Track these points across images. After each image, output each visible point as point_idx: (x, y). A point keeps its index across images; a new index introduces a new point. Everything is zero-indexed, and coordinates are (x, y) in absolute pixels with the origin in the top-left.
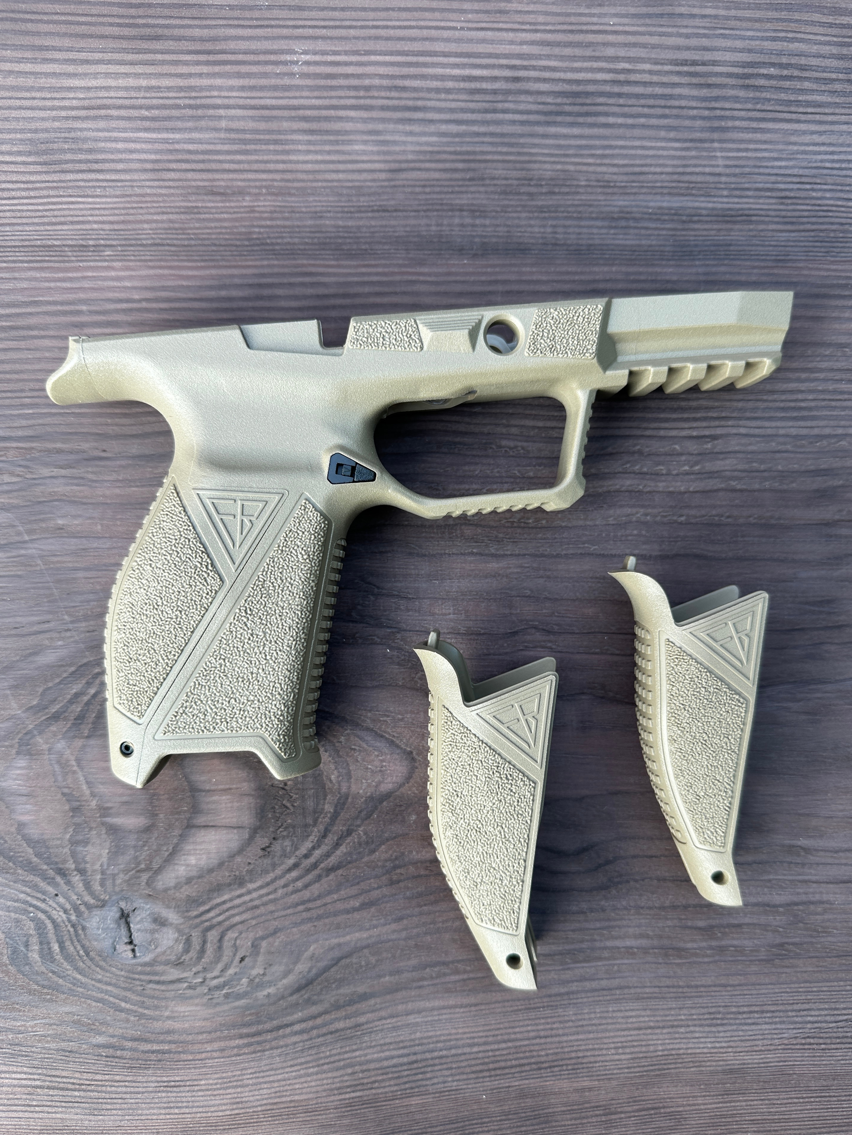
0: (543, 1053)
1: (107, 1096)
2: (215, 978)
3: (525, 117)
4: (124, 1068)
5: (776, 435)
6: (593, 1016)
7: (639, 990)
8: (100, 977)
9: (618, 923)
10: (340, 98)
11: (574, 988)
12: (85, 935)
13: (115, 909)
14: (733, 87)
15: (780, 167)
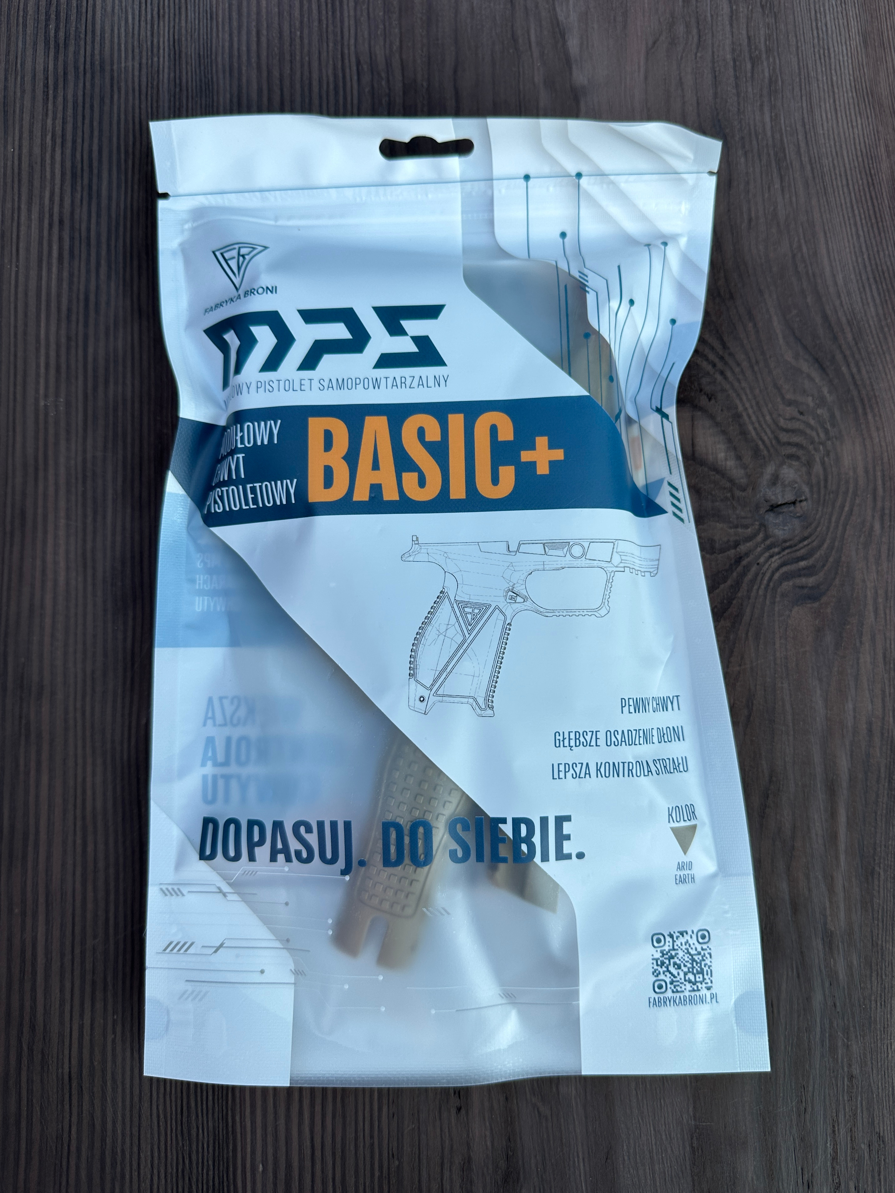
0: (860, 182)
2: (818, 434)
3: (94, 215)
5: (355, 16)
6: (828, 145)
7: (805, 111)
8: (824, 528)
9: (752, 127)
10: (77, 361)
11: (807, 159)
12: (790, 540)
13: (767, 517)
14: (66, 55)
15: (133, 18)
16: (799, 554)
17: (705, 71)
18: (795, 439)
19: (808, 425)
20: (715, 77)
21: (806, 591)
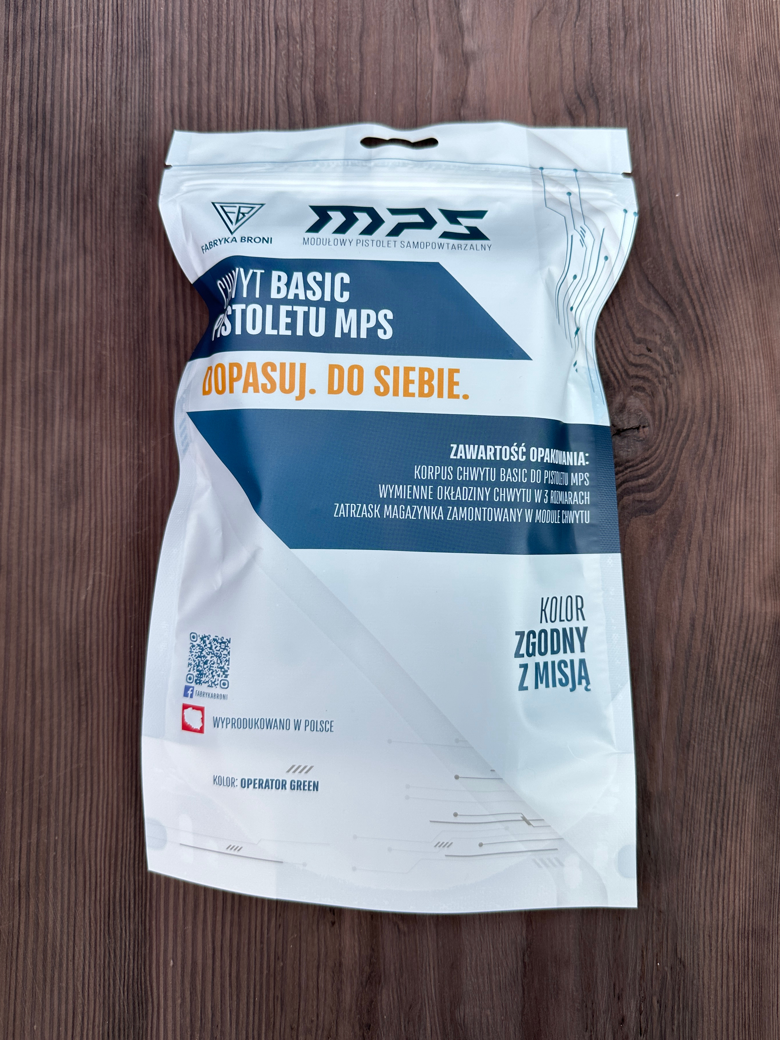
16: (639, 472)
17: (583, 39)
18: (642, 373)
19: (654, 360)
20: (592, 45)
21: (643, 504)
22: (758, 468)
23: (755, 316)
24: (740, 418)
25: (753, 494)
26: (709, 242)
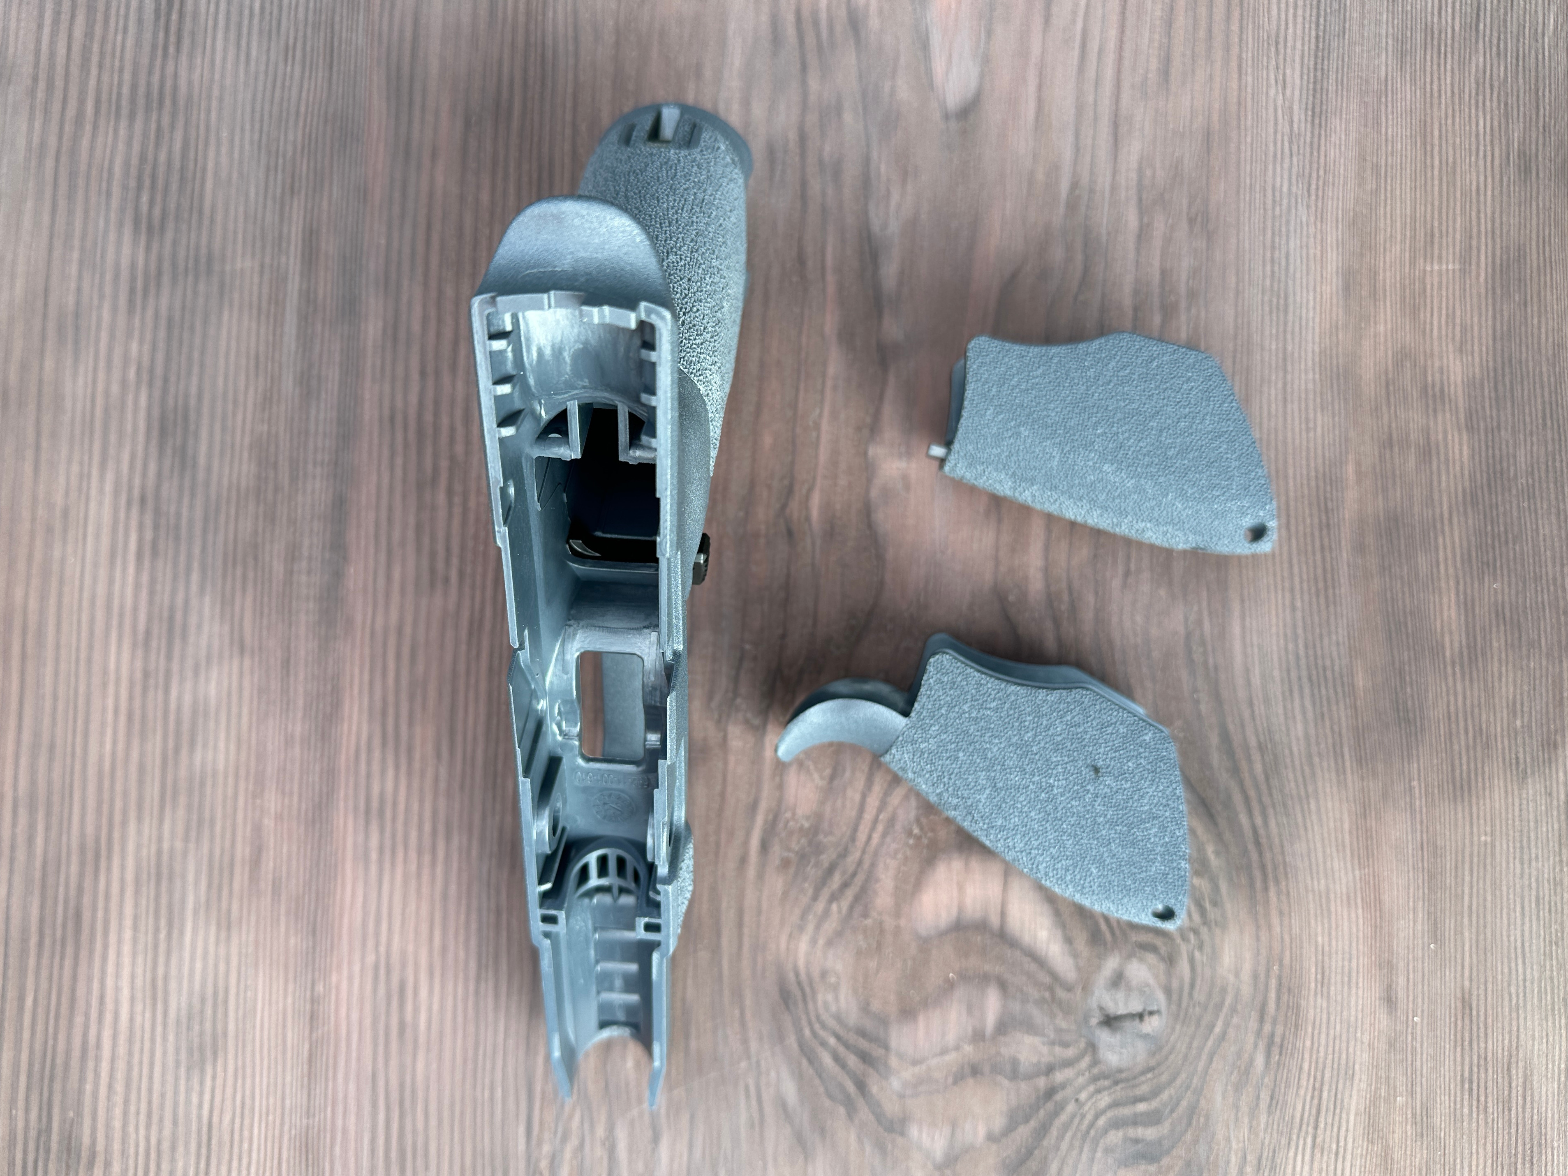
1: (1330, 1057)
4: (1295, 1034)
8: (1180, 1056)
10: (155, 709)
12: (1127, 1069)
13: (1098, 1032)
14: (161, 246)
15: (257, 194)
16: (1139, 1091)
21: (1140, 1146)
22: (1339, 1096)
23: (1355, 832)
24: (1315, 1008)
25: (1327, 1140)
26: (1284, 699)
